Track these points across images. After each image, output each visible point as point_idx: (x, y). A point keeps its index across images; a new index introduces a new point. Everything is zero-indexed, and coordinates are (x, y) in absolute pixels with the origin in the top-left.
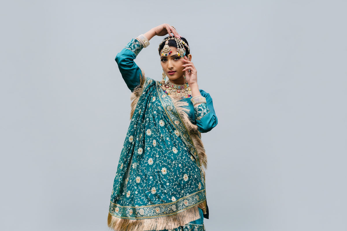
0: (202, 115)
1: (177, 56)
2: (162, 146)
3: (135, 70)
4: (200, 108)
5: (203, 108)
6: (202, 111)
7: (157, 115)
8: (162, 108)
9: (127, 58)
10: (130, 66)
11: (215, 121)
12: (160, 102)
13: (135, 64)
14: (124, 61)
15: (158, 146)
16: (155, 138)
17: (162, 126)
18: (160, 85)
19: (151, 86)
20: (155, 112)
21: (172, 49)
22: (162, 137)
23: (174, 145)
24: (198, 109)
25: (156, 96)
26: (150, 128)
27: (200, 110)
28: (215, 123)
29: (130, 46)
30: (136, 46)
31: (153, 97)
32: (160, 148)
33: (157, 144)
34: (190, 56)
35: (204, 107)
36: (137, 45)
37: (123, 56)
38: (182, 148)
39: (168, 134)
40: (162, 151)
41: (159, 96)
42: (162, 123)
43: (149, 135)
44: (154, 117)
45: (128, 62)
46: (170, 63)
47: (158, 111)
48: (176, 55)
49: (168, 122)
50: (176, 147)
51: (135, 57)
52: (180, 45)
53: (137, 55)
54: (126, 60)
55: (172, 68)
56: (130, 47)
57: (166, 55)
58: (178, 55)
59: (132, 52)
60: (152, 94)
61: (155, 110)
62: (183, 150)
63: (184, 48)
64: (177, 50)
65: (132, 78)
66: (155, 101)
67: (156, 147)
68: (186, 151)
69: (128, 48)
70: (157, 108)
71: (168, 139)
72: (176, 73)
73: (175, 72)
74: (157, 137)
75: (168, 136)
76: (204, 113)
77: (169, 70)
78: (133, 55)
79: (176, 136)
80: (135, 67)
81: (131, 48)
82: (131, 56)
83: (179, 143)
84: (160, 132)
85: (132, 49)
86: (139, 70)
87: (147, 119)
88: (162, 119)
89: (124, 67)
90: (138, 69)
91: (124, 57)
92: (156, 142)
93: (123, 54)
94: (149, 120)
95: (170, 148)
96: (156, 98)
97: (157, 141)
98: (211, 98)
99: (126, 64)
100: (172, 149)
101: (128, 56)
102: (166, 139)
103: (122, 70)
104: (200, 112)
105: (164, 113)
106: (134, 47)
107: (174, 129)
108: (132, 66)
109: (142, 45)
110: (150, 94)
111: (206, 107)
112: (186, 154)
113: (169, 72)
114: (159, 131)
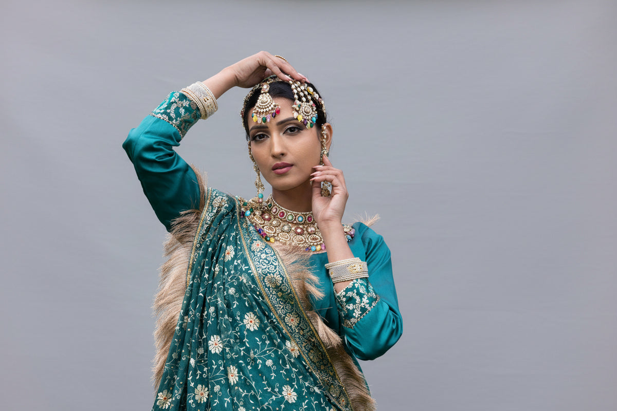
0: (357, 313)
1: (295, 121)
2: (253, 384)
3: (179, 175)
4: (350, 294)
5: (358, 294)
6: (355, 303)
7: (239, 299)
8: (253, 279)
9: (159, 143)
10: (166, 165)
11: (394, 327)
12: (245, 262)
13: (179, 158)
14: (150, 148)
15: (244, 384)
16: (234, 362)
17: (252, 330)
18: (248, 213)
19: (223, 216)
20: (232, 291)
21: (281, 103)
22: (255, 360)
23: (288, 379)
24: (344, 299)
25: (236, 244)
26: (219, 333)
27: (350, 300)
28: (396, 332)
29: (166, 108)
30: (182, 111)
31: (227, 246)
32: (249, 388)
33: (240, 377)
34: (329, 127)
35: (362, 290)
36: (185, 108)
37: (147, 135)
38: (308, 388)
39: (270, 351)
40: (254, 397)
41: (244, 242)
42: (251, 322)
43: (218, 352)
44: (229, 305)
45: (161, 154)
46: (277, 142)
47: (240, 287)
48: (293, 119)
49: (268, 317)
50: (292, 386)
51: (179, 140)
52: (302, 94)
53: (184, 135)
54: (155, 146)
55: (283, 154)
56: (165, 113)
57: (265, 120)
58: (297, 119)
59: (173, 127)
60: (225, 237)
61: (232, 285)
62: (311, 394)
63: (311, 102)
64: (294, 106)
65: (170, 194)
66: (233, 259)
67: (237, 384)
68: (318, 397)
69: (162, 114)
70: (238, 279)
71: (269, 363)
72: (293, 168)
73: (292, 165)
74: (238, 359)
75: (269, 357)
76: (363, 310)
77: (273, 162)
78: (175, 134)
79: (290, 356)
80: (180, 165)
81: (168, 114)
82: (170, 137)
83: (299, 373)
84: (246, 346)
85: (170, 119)
86: (189, 171)
87: (212, 309)
88: (251, 309)
89: (151, 166)
90: (187, 168)
91: (150, 140)
92: (238, 373)
93: (146, 130)
94: (217, 311)
95: (277, 390)
96: (236, 250)
97: (241, 369)
98: (387, 249)
99: (157, 158)
100: (281, 391)
101: (162, 135)
102: (264, 365)
103: (142, 175)
104: (351, 307)
105: (256, 295)
106: (178, 114)
107: (284, 338)
108: (171, 162)
109: (198, 109)
110: (220, 238)
111: (367, 287)
112: (320, 403)
113: (275, 168)
114: (243, 344)
